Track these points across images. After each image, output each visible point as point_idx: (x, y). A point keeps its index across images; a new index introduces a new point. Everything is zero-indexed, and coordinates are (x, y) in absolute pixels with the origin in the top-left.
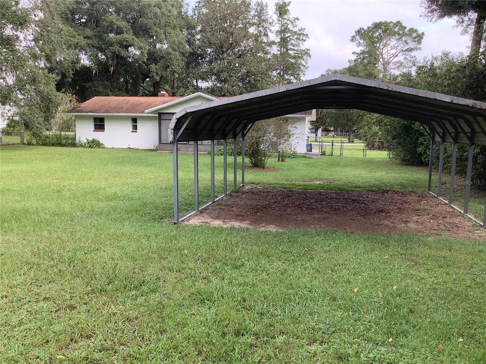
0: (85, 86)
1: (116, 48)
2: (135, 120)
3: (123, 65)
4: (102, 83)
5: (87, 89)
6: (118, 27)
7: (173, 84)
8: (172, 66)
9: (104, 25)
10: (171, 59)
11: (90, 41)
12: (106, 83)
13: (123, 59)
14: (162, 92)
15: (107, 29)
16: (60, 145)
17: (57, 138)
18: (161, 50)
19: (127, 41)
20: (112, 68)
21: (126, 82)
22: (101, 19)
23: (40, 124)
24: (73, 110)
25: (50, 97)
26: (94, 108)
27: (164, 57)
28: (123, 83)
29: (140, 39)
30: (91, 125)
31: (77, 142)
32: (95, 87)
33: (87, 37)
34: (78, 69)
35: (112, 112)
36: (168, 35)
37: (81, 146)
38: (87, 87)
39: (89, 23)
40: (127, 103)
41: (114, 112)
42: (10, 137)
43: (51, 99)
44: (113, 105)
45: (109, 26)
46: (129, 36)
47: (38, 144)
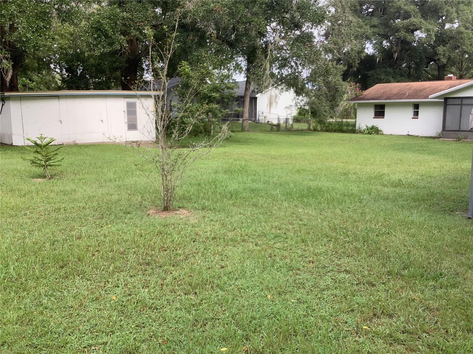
0: (367, 74)
1: (402, 34)
2: (416, 106)
3: (407, 50)
4: (385, 70)
5: (369, 77)
6: (406, 12)
7: (461, 65)
8: (463, 46)
9: (391, 12)
10: (462, 38)
11: (376, 30)
12: (389, 69)
13: (408, 44)
14: (449, 75)
15: (394, 16)
16: (341, 131)
17: (339, 125)
18: (450, 30)
19: (414, 25)
20: (396, 54)
21: (409, 67)
22: (389, 6)
23: (326, 112)
24: (357, 98)
25: (336, 87)
26: (376, 96)
27: (454, 37)
28: (405, 69)
29: (428, 21)
30: (371, 112)
31: (357, 128)
32: (377, 74)
33: (374, 26)
34: (363, 58)
35: (394, 98)
36: (460, 12)
37: (361, 132)
38: (369, 75)
39: (377, 12)
40: (409, 89)
41: (395, 99)
42: (299, 124)
43: (337, 88)
44: (395, 91)
45: (396, 12)
46: (416, 20)
47: (322, 130)
